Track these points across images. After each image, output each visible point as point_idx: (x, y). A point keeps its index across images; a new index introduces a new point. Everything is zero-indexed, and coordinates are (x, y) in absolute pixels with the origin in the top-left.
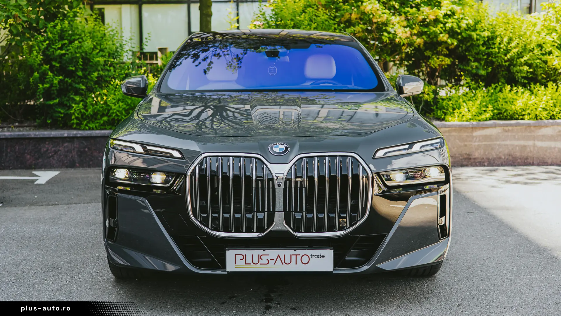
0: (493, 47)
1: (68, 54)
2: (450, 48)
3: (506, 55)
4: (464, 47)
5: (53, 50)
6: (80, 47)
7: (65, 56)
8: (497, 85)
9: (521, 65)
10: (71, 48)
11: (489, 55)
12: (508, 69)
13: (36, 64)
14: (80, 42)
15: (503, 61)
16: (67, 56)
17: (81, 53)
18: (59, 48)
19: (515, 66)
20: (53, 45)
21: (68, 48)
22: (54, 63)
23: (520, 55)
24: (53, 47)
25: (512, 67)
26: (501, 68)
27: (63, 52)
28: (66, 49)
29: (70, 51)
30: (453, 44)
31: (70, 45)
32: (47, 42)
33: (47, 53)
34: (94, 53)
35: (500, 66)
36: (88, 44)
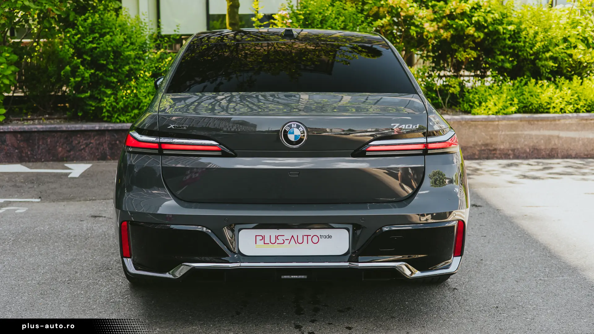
0: (519, 40)
1: (99, 48)
2: (477, 41)
3: (531, 49)
4: (490, 40)
5: (84, 43)
6: (111, 41)
7: (96, 50)
8: (522, 78)
9: (546, 59)
10: (102, 41)
11: (514, 48)
12: (533, 62)
13: (67, 58)
14: (111, 36)
15: (529, 54)
16: (98, 50)
17: (112, 47)
18: (90, 42)
19: (540, 60)
20: (84, 38)
21: (99, 41)
22: (85, 57)
23: (546, 49)
24: (84, 40)
25: (537, 61)
26: (527, 61)
27: (95, 45)
28: (97, 42)
29: (101, 45)
30: (479, 37)
31: (101, 39)
32: (79, 36)
33: (78, 46)
34: (125, 46)
35: (526, 59)
36: (119, 38)
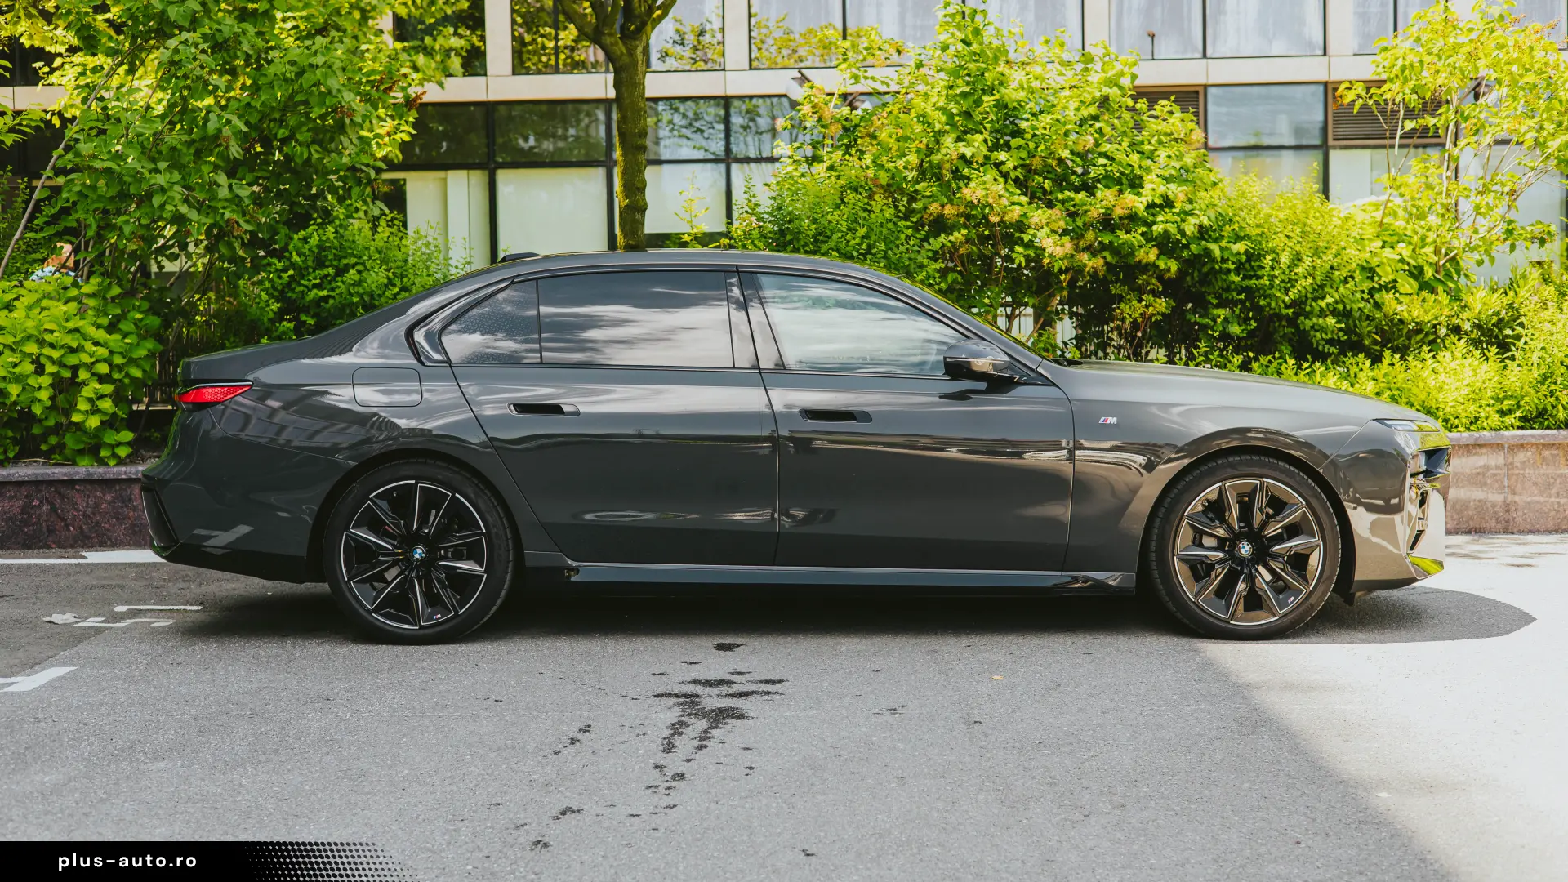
0: (1260, 273)
1: (333, 297)
2: (1166, 277)
3: (1287, 290)
4: (1196, 274)
5: (302, 288)
6: (359, 283)
7: (327, 302)
8: (1270, 357)
9: (1322, 314)
10: (340, 284)
11: (1248, 290)
12: (1292, 321)
13: (266, 320)
14: (359, 272)
15: (1282, 305)
16: (331, 301)
17: (361, 296)
18: (315, 286)
19: (1308, 316)
20: (303, 278)
21: (334, 285)
22: (303, 318)
23: (1319, 291)
24: (302, 282)
25: (1302, 318)
26: (1280, 320)
27: (325, 293)
28: (329, 287)
29: (337, 291)
30: (1169, 270)
31: (339, 279)
32: (291, 272)
33: (289, 295)
34: (388, 294)
35: (1278, 316)
36: (376, 277)
